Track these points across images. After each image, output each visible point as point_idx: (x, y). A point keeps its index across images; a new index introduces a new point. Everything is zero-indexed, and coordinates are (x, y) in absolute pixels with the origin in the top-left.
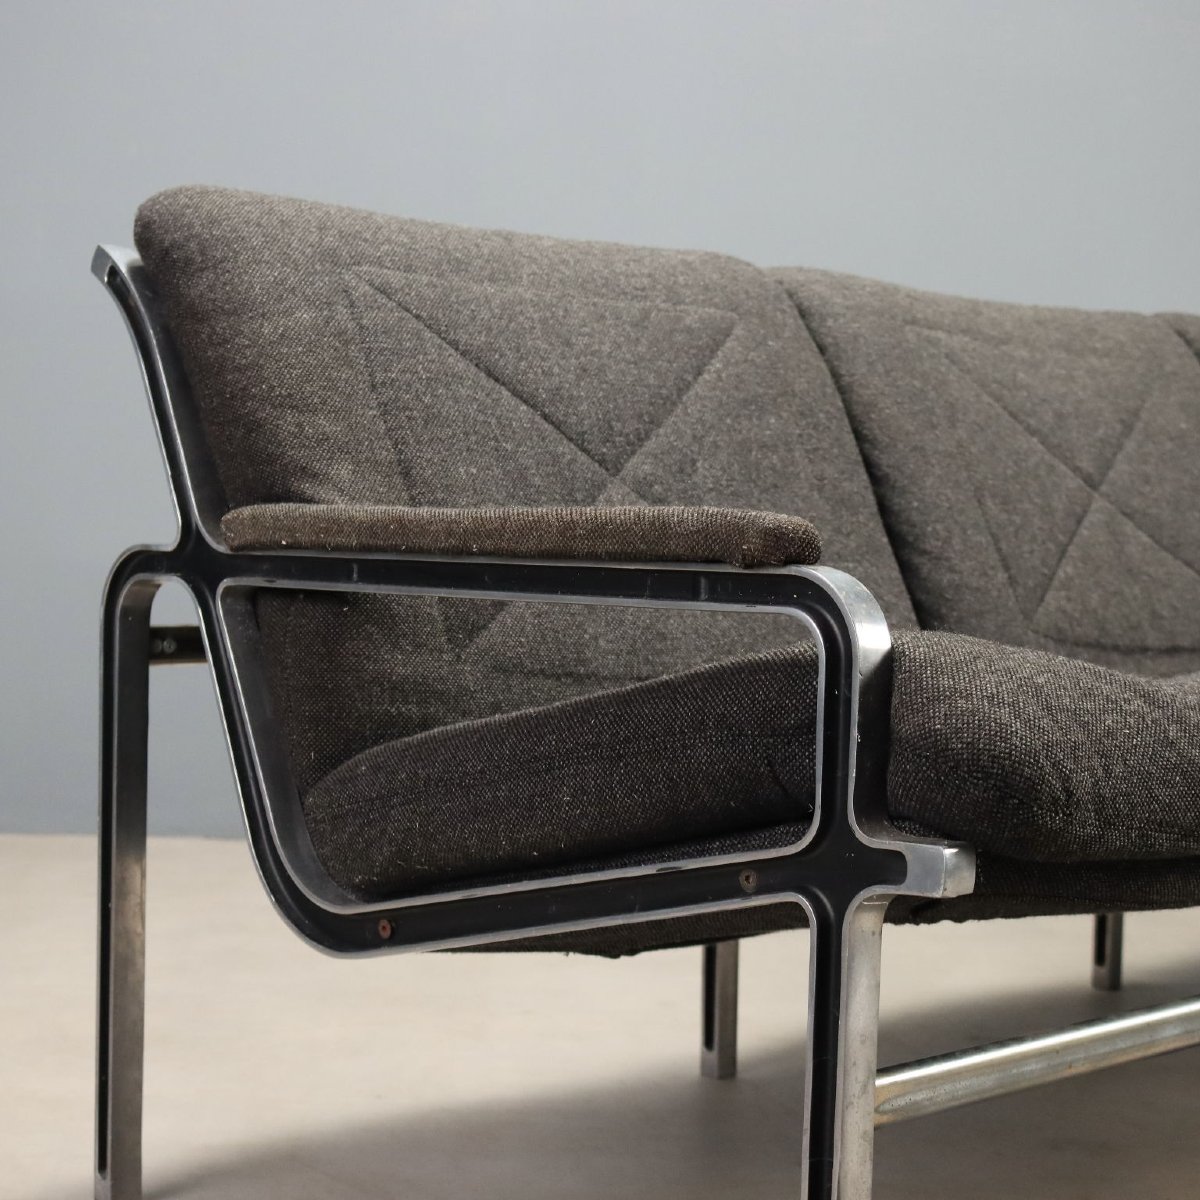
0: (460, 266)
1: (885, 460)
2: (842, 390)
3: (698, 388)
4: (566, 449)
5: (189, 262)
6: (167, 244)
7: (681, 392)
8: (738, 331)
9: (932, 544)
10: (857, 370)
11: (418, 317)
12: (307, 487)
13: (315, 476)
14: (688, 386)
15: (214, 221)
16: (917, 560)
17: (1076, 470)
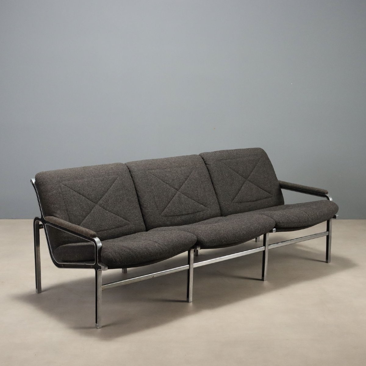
0: (76, 178)
1: (139, 194)
2: (134, 183)
3: (111, 189)
4: (89, 202)
5: (41, 185)
6: (39, 182)
7: (108, 190)
8: (118, 178)
9: (145, 206)
10: (137, 180)
11: (70, 188)
12: (54, 214)
13: (55, 213)
14: (109, 188)
15: (44, 179)
16: (142, 208)
17: (174, 188)
